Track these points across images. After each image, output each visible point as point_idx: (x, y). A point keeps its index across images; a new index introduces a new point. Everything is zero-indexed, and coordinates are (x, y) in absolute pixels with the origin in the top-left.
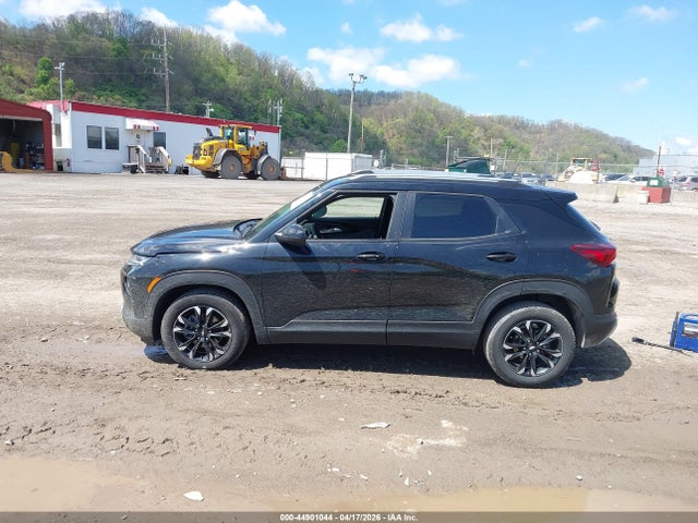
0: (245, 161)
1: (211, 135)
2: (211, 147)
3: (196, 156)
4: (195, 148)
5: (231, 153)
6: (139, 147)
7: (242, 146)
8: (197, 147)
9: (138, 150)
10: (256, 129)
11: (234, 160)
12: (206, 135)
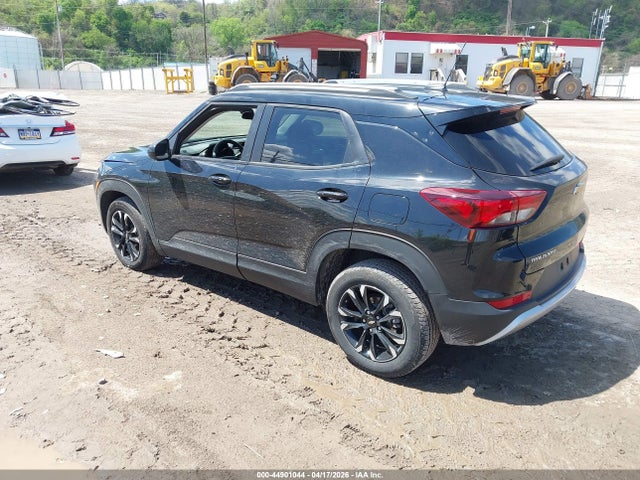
0: (539, 80)
1: (506, 54)
2: (503, 67)
3: (486, 77)
4: (487, 69)
5: (524, 73)
6: (439, 70)
7: (538, 64)
8: (489, 68)
9: (437, 73)
10: (557, 44)
11: (526, 80)
12: (501, 55)
